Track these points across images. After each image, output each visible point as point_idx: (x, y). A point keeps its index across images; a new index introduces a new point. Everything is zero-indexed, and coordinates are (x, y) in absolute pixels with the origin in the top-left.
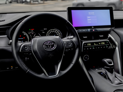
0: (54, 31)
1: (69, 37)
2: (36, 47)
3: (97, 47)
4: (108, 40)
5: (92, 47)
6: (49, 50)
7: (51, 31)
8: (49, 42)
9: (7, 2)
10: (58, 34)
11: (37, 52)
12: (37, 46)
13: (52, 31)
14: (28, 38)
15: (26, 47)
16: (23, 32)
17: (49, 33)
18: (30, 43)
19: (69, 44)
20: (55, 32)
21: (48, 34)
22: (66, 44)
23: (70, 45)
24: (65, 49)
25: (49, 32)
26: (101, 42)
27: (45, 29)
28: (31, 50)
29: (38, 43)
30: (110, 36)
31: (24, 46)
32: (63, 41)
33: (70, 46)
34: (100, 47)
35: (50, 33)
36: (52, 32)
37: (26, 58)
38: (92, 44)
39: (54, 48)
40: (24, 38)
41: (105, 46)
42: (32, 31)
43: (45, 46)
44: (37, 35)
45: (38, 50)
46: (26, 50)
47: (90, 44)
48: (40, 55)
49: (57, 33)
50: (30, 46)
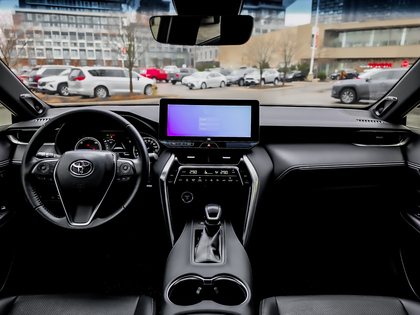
3: (209, 178)
4: (237, 168)
5: (197, 178)
9: (223, 85)
15: (44, 167)
19: (125, 168)
22: (120, 167)
26: (219, 170)
30: (245, 159)
31: (41, 165)
34: (214, 178)
38: (200, 171)
41: (227, 178)
42: (111, 139)
46: (44, 171)
47: (195, 172)
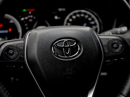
0: (82, 15)
1: (118, 30)
2: (34, 52)
6: (64, 58)
7: (75, 14)
8: (66, 40)
10: (93, 23)
11: (36, 64)
12: (38, 50)
13: (78, 15)
14: (20, 31)
15: (11, 52)
16: (7, 16)
17: (71, 20)
18: (22, 42)
19: (115, 46)
20: (87, 16)
21: (68, 21)
22: (107, 46)
23: (117, 48)
24: (106, 58)
25: (71, 17)
27: (60, 10)
28: (23, 59)
29: (39, 42)
31: (8, 49)
32: (100, 39)
33: (117, 50)
35: (73, 19)
36: (77, 18)
37: (12, 78)
39: (77, 55)
40: (10, 30)
42: (30, 15)
43: (56, 49)
44: (42, 23)
45: (39, 60)
46: (12, 57)
48: (42, 71)
49: (90, 19)
50: (20, 50)
